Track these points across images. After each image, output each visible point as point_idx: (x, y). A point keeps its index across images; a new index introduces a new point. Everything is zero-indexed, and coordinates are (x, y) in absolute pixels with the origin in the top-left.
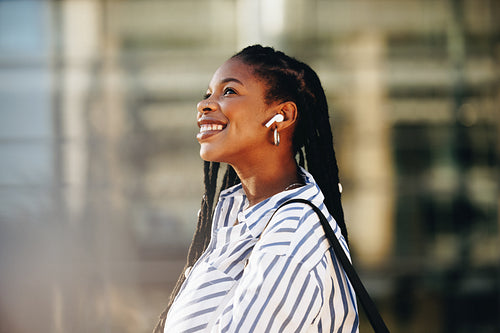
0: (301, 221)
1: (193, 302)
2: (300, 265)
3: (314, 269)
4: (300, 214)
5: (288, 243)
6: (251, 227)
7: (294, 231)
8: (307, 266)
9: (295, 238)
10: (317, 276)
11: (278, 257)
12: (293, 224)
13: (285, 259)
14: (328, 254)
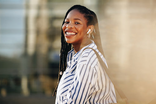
0: (89, 53)
1: (64, 84)
2: (90, 67)
3: (95, 67)
4: (89, 51)
5: (86, 60)
6: (76, 59)
7: (87, 56)
8: (92, 66)
9: (88, 59)
10: (95, 69)
11: (84, 65)
12: (87, 55)
13: (86, 65)
14: (98, 62)
